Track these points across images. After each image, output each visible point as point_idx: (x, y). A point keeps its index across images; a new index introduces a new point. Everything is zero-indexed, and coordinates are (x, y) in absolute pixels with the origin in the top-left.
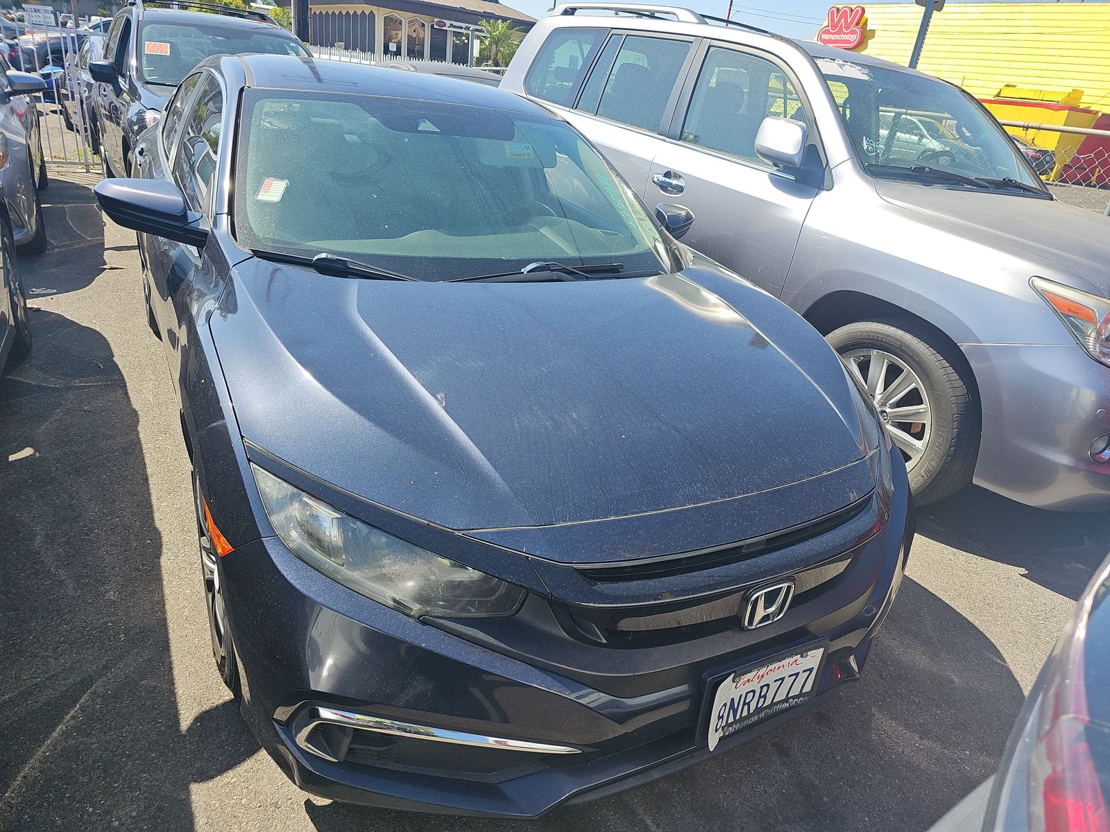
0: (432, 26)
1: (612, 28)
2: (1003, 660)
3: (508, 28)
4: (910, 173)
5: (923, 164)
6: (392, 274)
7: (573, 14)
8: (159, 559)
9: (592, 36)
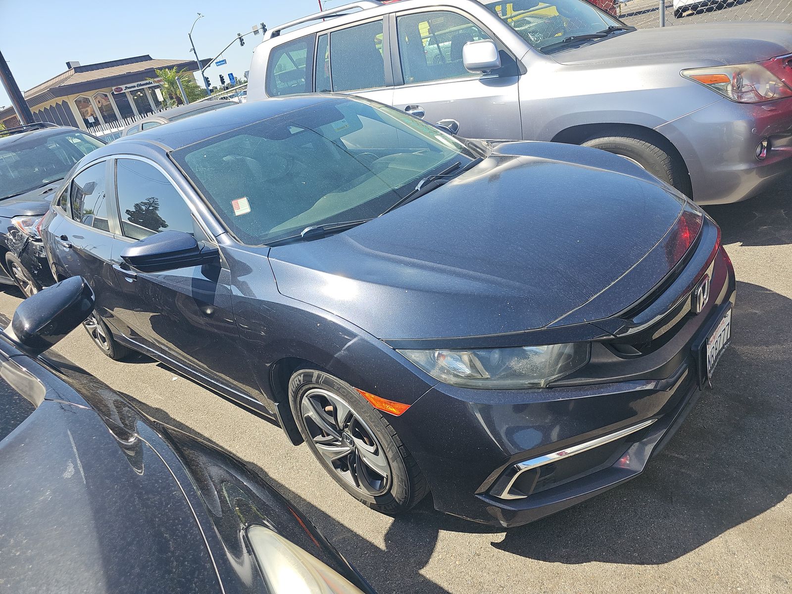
0: (113, 94)
1: (317, 32)
2: (770, 291)
3: (177, 72)
4: (563, 44)
5: (569, 36)
6: (355, 222)
7: (278, 35)
8: (268, 476)
9: (304, 43)
